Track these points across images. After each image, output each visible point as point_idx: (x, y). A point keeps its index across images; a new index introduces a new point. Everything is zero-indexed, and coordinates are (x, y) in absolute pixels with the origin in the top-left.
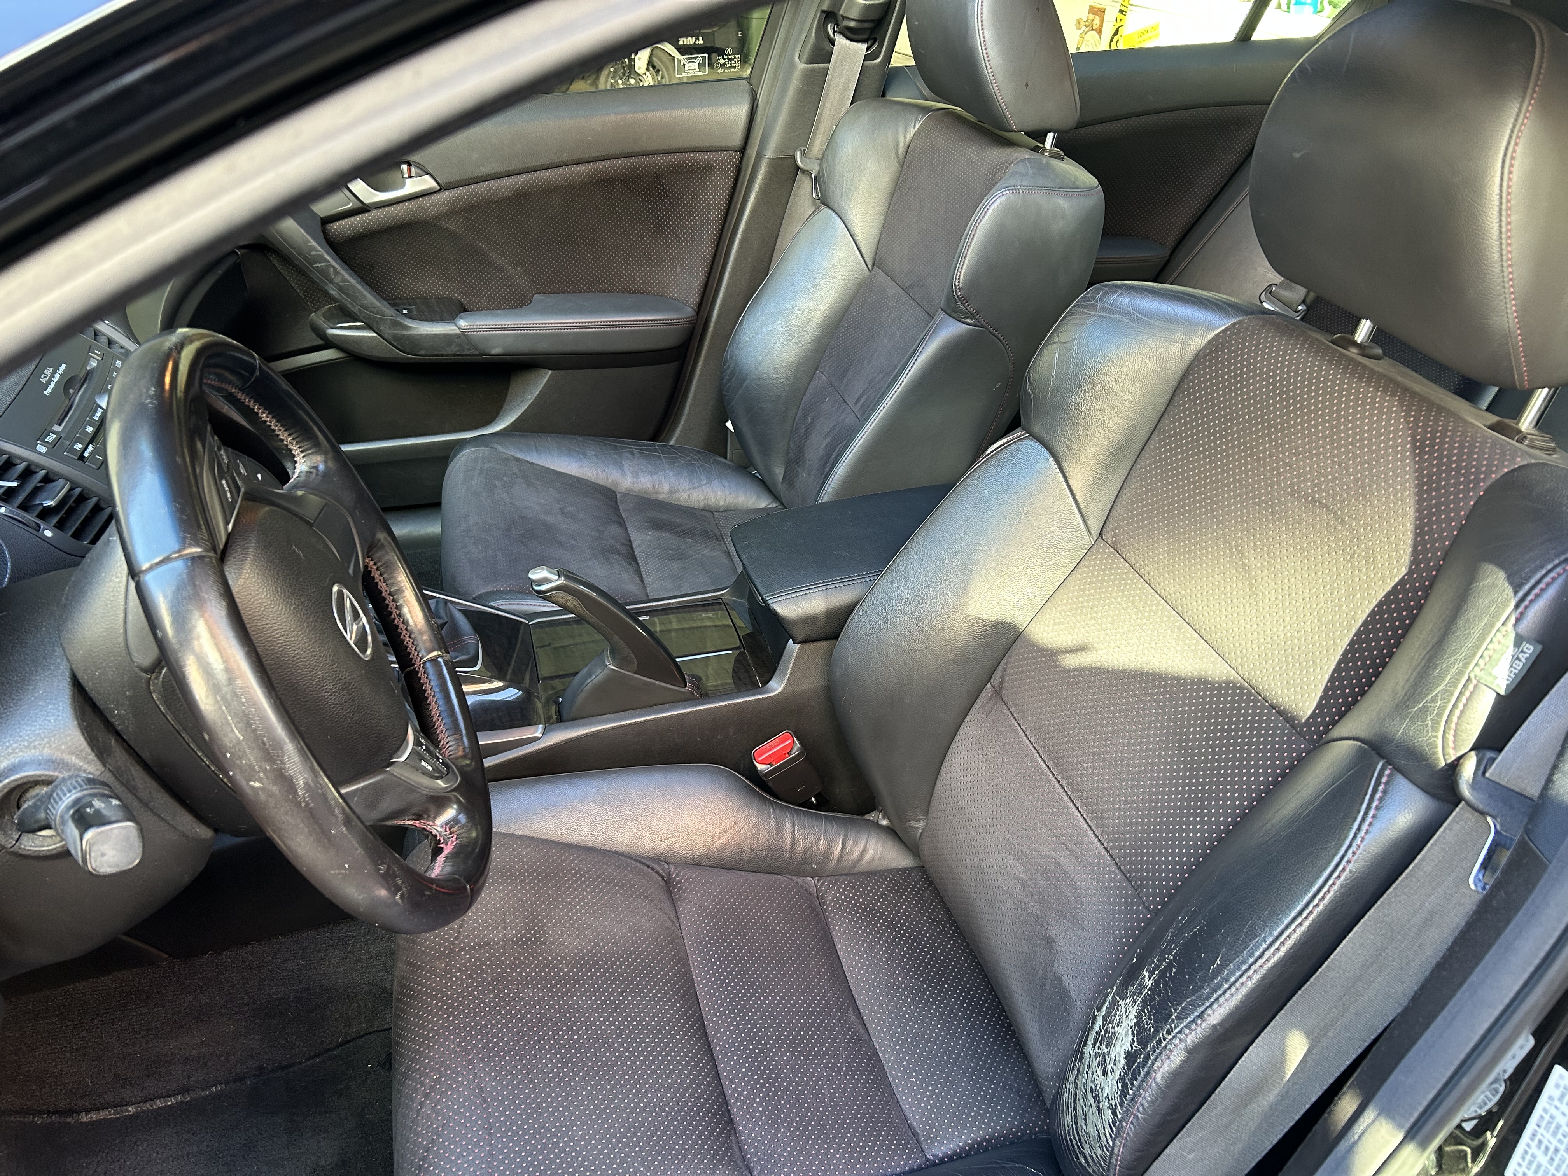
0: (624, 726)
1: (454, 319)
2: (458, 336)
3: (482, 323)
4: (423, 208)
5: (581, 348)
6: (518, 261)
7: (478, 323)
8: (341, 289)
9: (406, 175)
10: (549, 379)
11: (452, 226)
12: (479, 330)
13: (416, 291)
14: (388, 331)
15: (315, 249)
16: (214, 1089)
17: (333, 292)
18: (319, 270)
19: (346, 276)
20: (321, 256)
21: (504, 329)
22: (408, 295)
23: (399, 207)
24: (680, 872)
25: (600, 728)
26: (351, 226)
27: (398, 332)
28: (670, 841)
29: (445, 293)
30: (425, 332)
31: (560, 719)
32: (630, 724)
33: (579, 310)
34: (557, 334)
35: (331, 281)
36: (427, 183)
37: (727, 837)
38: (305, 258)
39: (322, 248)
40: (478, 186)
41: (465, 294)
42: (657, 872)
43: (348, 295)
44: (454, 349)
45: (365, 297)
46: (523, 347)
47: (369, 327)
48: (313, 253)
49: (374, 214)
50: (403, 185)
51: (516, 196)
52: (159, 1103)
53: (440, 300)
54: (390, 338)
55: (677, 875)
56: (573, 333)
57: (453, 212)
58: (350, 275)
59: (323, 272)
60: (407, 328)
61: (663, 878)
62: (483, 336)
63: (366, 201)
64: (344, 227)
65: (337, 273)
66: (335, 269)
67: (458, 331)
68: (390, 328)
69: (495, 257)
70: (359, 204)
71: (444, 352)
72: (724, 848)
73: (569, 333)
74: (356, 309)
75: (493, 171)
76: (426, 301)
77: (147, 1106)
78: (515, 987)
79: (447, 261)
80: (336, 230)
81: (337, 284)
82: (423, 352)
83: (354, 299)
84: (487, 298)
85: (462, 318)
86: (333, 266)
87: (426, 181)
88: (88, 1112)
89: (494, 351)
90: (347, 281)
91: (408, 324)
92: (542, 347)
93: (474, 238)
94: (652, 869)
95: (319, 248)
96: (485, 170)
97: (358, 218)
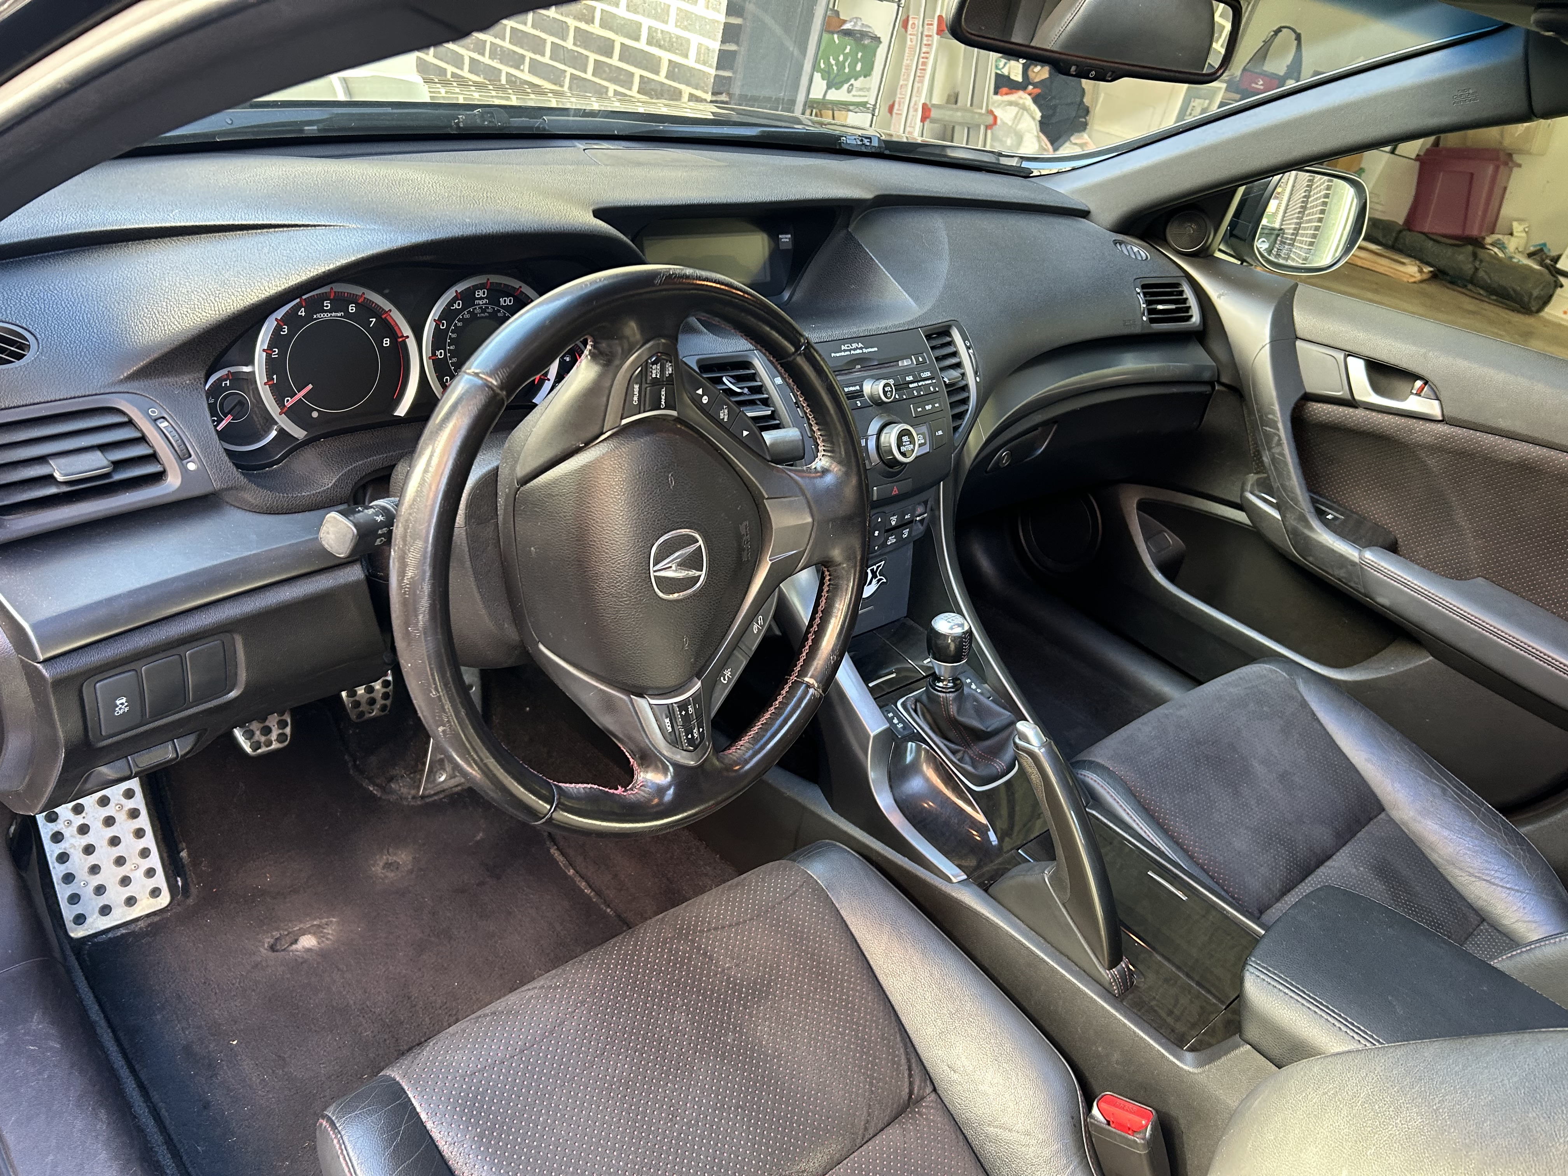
0: (1022, 944)
1: (1364, 548)
2: (1353, 564)
3: (1386, 566)
4: (1410, 430)
5: (1479, 653)
6: (1483, 534)
7: (1383, 564)
8: (1273, 460)
9: (1414, 391)
10: (1423, 664)
11: (1431, 462)
12: (1379, 571)
13: (1360, 506)
14: (1292, 521)
15: (1274, 413)
16: (609, 910)
17: (1266, 459)
18: (1267, 435)
19: (1287, 451)
20: (1276, 422)
21: (1406, 585)
22: (1350, 506)
23: (1387, 417)
24: (932, 1107)
25: (1001, 924)
26: (1329, 413)
27: (1301, 527)
28: (955, 1076)
29: (1387, 524)
30: (1324, 542)
31: (986, 888)
32: (1028, 948)
33: (1508, 616)
34: (1462, 625)
35: (1270, 449)
36: (1433, 408)
37: (1005, 1135)
38: (1261, 417)
39: (1282, 415)
40: (1485, 436)
41: (1406, 536)
42: (911, 1084)
43: (1276, 469)
44: (1342, 573)
45: (1290, 479)
46: (1413, 613)
47: (1277, 507)
48: (1270, 416)
49: (1360, 413)
50: (1404, 399)
51: (1522, 466)
52: (583, 885)
53: (1377, 527)
54: (1289, 528)
55: (926, 1107)
56: (1480, 634)
57: (1438, 448)
58: (1290, 452)
59: (1268, 437)
60: (1311, 528)
61: (911, 1093)
62: (1378, 579)
63: (1357, 397)
64: (1323, 411)
65: (1279, 444)
66: (1280, 440)
67: (1357, 560)
68: (1295, 519)
69: (1460, 517)
70: (1349, 397)
71: (1330, 571)
72: (996, 1140)
73: (1475, 631)
74: (1276, 485)
75: (1512, 429)
76: (1361, 521)
77: (577, 879)
78: (681, 1003)
79: (1409, 494)
80: (1314, 410)
81: (1273, 454)
82: (1311, 559)
83: (1280, 475)
84: (1427, 553)
85: (1370, 551)
86: (1279, 436)
87: (1432, 405)
88: (558, 849)
89: (1382, 600)
90: (1283, 455)
91: (1314, 526)
92: (1434, 626)
93: (1447, 485)
94: (910, 1076)
95: (1279, 415)
96: (1503, 424)
97: (1341, 409)
